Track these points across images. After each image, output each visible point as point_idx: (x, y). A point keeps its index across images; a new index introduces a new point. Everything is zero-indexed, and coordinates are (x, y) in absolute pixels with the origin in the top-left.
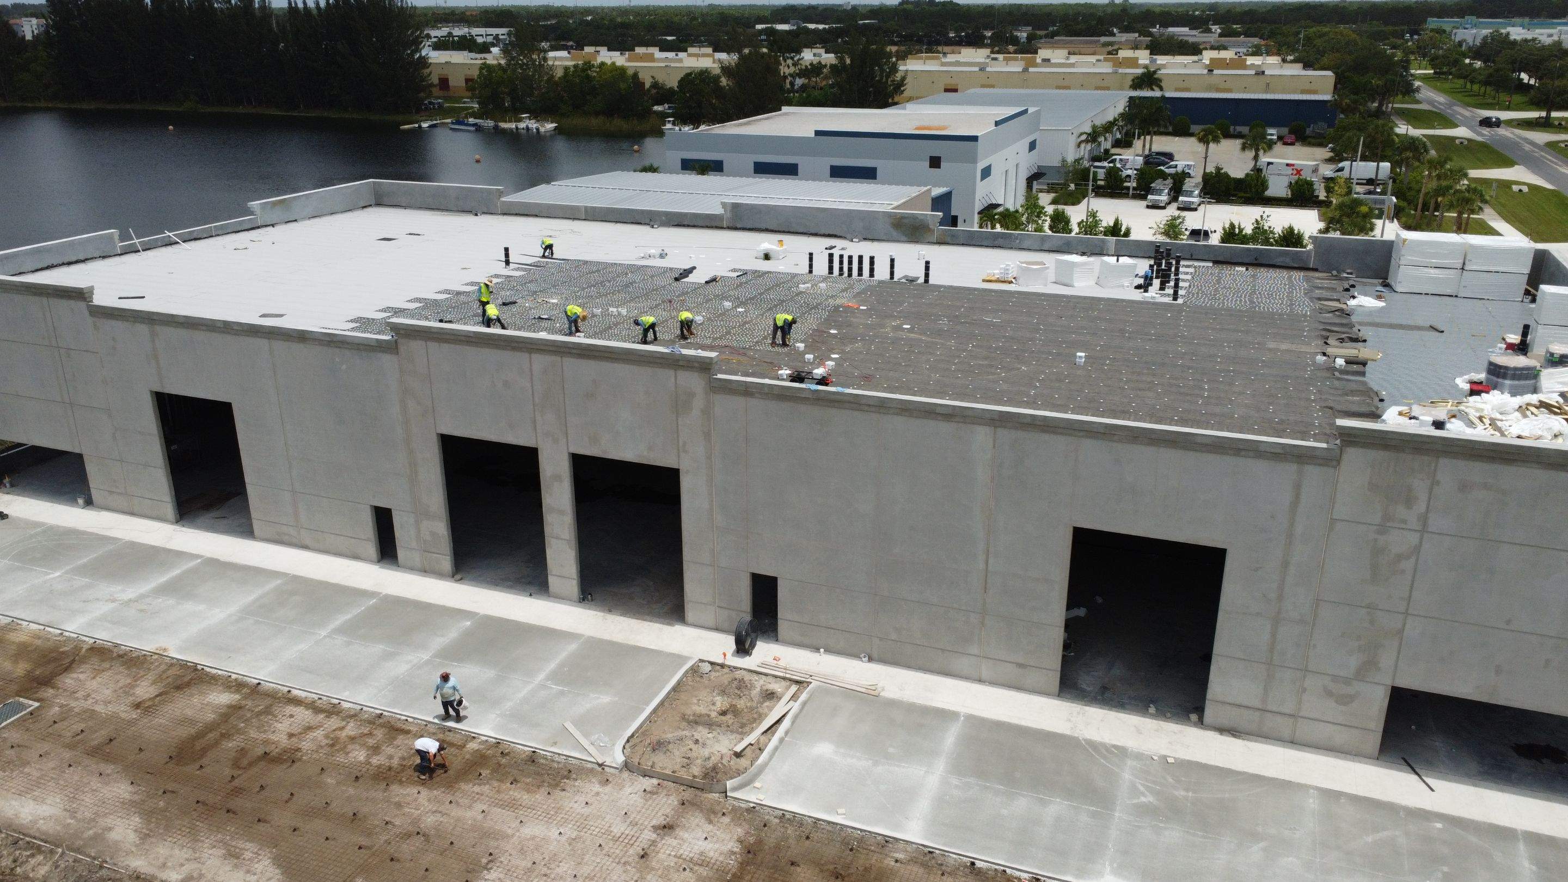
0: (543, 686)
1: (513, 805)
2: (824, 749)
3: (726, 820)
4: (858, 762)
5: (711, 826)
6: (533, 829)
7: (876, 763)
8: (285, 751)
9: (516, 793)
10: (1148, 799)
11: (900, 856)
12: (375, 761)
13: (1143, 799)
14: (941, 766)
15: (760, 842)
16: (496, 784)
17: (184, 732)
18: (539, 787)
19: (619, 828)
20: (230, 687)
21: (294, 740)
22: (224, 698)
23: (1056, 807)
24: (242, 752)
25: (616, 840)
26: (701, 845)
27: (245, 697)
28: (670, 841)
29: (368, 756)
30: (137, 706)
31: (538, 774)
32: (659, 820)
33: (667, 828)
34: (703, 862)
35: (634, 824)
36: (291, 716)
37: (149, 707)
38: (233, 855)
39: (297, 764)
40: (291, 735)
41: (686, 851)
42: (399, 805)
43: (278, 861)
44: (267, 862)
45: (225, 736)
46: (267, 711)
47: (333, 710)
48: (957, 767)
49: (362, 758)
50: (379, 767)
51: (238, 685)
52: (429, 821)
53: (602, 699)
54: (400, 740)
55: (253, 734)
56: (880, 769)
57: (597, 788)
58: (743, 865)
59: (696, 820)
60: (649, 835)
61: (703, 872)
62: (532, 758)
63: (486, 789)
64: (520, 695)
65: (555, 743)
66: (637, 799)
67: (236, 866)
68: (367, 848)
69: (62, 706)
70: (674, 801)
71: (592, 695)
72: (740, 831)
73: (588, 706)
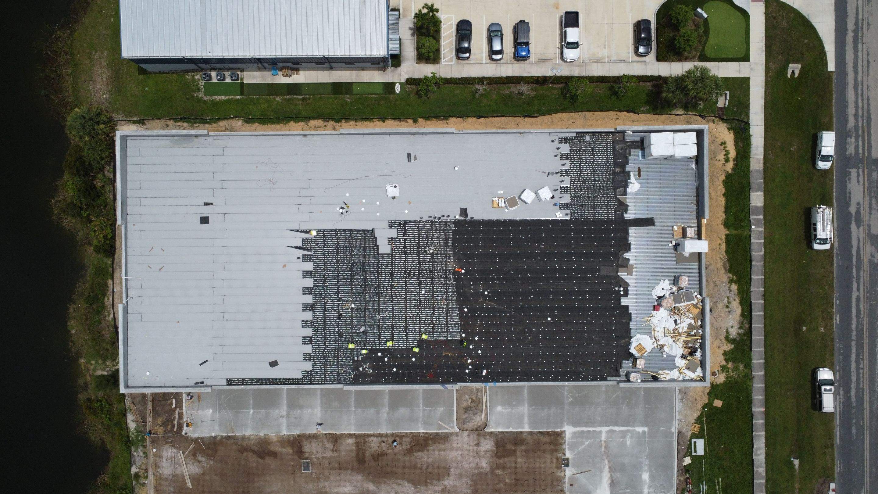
0: (424, 410)
1: (443, 450)
2: (499, 408)
3: (488, 437)
4: (508, 410)
5: (486, 441)
6: (451, 455)
7: (512, 409)
8: (382, 452)
9: (441, 446)
10: (571, 400)
11: (525, 434)
12: (404, 447)
13: (570, 400)
14: (526, 405)
15: (497, 440)
16: (435, 445)
17: (353, 455)
18: (445, 442)
19: (468, 448)
20: (348, 437)
21: (380, 448)
22: (351, 441)
23: (553, 409)
24: (372, 456)
25: (469, 451)
26: (487, 446)
27: (356, 439)
28: (480, 448)
29: (401, 447)
30: (333, 451)
31: (442, 438)
32: (475, 443)
33: (478, 444)
34: (488, 451)
35: (470, 446)
36: (373, 441)
37: (336, 450)
38: (399, 484)
39: (388, 455)
40: (378, 447)
41: (484, 449)
42: (420, 459)
43: (409, 482)
44: (407, 483)
45: (364, 453)
46: (365, 442)
47: (380, 435)
48: (530, 405)
49: (400, 448)
50: (406, 449)
51: (350, 436)
52: (430, 461)
53: (441, 410)
54: (404, 439)
55: (370, 450)
56: (514, 411)
57: (456, 438)
58: (497, 447)
59: (482, 440)
60: (475, 448)
61: (490, 453)
62: (437, 434)
63: (433, 447)
64: (421, 415)
65: (440, 429)
66: (466, 438)
67: (402, 487)
68: (423, 472)
69: (315, 458)
70: (475, 436)
71: (438, 409)
72: (492, 439)
73: (439, 413)
